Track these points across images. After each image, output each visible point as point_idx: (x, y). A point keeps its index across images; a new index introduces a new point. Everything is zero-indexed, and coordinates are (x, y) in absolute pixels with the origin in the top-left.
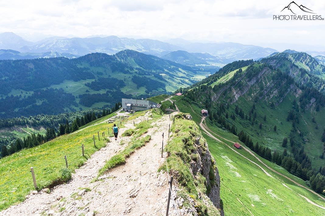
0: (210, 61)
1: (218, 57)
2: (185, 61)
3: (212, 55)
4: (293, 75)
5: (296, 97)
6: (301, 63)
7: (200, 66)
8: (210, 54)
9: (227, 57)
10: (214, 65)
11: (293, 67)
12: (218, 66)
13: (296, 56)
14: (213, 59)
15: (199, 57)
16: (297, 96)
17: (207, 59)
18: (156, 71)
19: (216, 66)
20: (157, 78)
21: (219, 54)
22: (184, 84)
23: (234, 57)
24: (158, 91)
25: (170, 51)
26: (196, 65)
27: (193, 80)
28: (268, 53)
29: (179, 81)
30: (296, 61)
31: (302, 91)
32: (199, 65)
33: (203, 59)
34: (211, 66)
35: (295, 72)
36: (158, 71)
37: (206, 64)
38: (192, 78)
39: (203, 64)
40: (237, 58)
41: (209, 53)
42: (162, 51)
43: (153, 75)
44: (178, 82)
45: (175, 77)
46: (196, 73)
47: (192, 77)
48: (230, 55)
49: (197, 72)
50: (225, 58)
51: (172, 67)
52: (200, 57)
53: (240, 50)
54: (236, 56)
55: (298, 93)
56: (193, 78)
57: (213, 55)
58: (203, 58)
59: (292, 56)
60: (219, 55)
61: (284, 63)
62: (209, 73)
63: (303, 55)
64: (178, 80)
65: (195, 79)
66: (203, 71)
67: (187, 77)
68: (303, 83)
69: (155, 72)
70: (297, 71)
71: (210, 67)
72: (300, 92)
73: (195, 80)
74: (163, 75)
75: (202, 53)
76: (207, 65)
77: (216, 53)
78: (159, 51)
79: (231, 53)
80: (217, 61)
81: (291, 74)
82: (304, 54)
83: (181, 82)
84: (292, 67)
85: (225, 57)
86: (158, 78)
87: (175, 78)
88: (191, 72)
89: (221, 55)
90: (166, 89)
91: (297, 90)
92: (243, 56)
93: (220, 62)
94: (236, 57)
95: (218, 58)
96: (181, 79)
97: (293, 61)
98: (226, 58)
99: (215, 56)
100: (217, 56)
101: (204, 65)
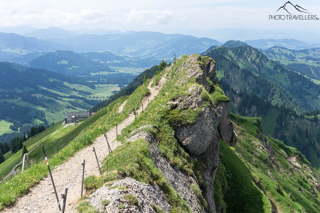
0: (114, 65)
1: (128, 57)
2: (71, 68)
3: (116, 55)
4: (234, 78)
5: (235, 107)
6: (245, 60)
7: (99, 75)
8: (112, 52)
9: (143, 56)
10: (122, 71)
11: (233, 67)
12: (130, 73)
13: (237, 51)
14: (119, 62)
15: (95, 60)
16: (235, 105)
17: (108, 62)
18: (23, 89)
19: (127, 72)
20: (27, 103)
21: (128, 52)
22: (76, 108)
23: (153, 55)
24: (32, 124)
25: (40, 52)
26: (93, 74)
27: (90, 99)
28: (205, 46)
29: (68, 103)
30: (238, 58)
31: (241, 98)
32: (97, 73)
33: (101, 62)
34: (119, 74)
35: (236, 75)
36: (27, 89)
37: (109, 70)
38: (88, 96)
39: (103, 71)
40: (158, 57)
41: (110, 51)
42: (24, 52)
43: (20, 98)
44: (66, 105)
45: (59, 98)
46: (95, 87)
47: (88, 94)
48: (147, 53)
49: (96, 85)
50: (139, 58)
51: (52, 81)
52: (97, 60)
53: (162, 43)
54: (156, 53)
55: (236, 102)
56: (91, 96)
57: (119, 55)
58: (103, 61)
59: (233, 52)
60: (128, 54)
61: (221, 64)
62: (117, 85)
63: (247, 50)
64: (66, 102)
65: (94, 97)
66: (106, 84)
67: (81, 96)
68: (247, 89)
69: (21, 91)
70: (239, 73)
71: (117, 76)
72: (239, 99)
73: (95, 99)
74: (38, 96)
75: (99, 52)
76: (111, 73)
77: (124, 51)
78: (20, 53)
79: (148, 49)
80: (125, 64)
81: (232, 78)
82: (248, 48)
83: (70, 105)
84: (231, 68)
85: (138, 56)
86: (30, 103)
87: (60, 100)
88: (86, 87)
89: (131, 53)
90: (47, 120)
91: (235, 97)
92: (168, 54)
93: (133, 66)
94: (156, 55)
95: (128, 59)
96: (70, 99)
97: (235, 59)
98: (141, 58)
99: (122, 55)
100: (125, 56)
101: (105, 73)
